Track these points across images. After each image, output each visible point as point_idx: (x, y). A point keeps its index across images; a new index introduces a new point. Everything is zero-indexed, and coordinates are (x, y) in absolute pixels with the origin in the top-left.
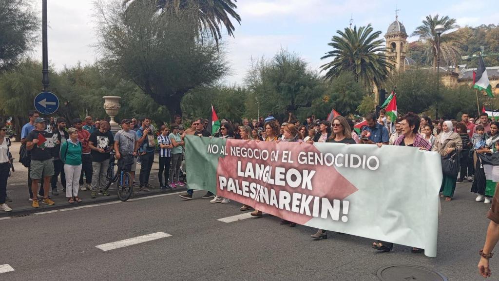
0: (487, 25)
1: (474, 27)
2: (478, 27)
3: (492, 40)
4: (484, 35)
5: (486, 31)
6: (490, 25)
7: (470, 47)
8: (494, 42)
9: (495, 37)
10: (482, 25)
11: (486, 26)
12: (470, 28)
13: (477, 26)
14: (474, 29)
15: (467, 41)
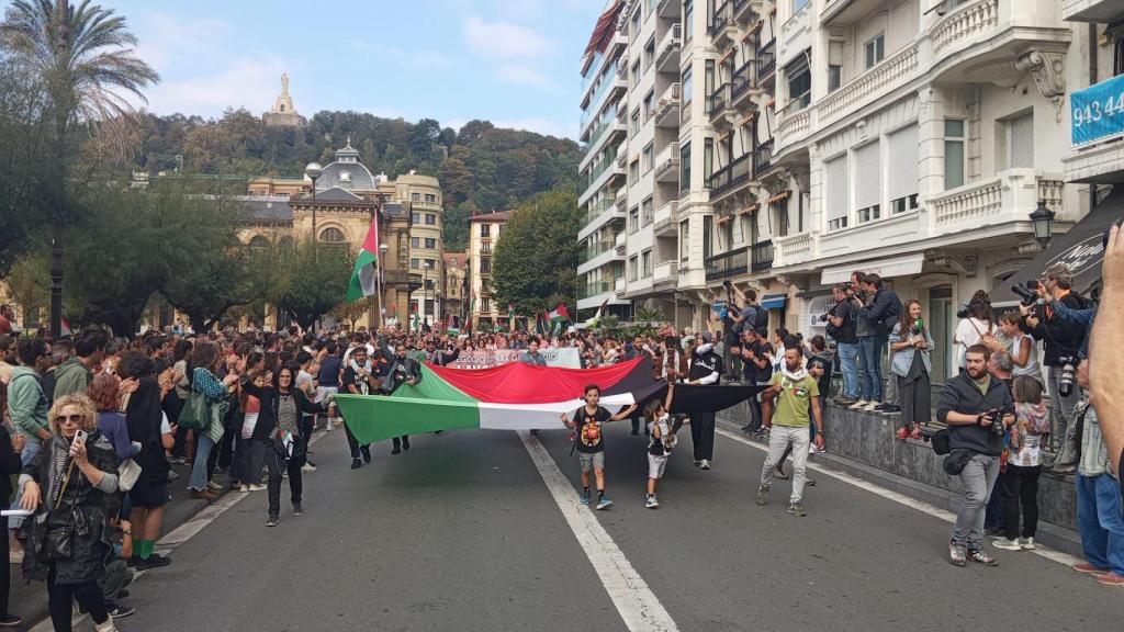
0: (188, 117)
1: (159, 116)
2: (168, 118)
3: (197, 149)
4: (181, 137)
5: (185, 129)
6: (192, 118)
7: (151, 158)
8: (202, 153)
9: (205, 144)
10: (177, 114)
11: (184, 118)
12: (150, 115)
13: (166, 115)
14: (158, 121)
15: (144, 143)
